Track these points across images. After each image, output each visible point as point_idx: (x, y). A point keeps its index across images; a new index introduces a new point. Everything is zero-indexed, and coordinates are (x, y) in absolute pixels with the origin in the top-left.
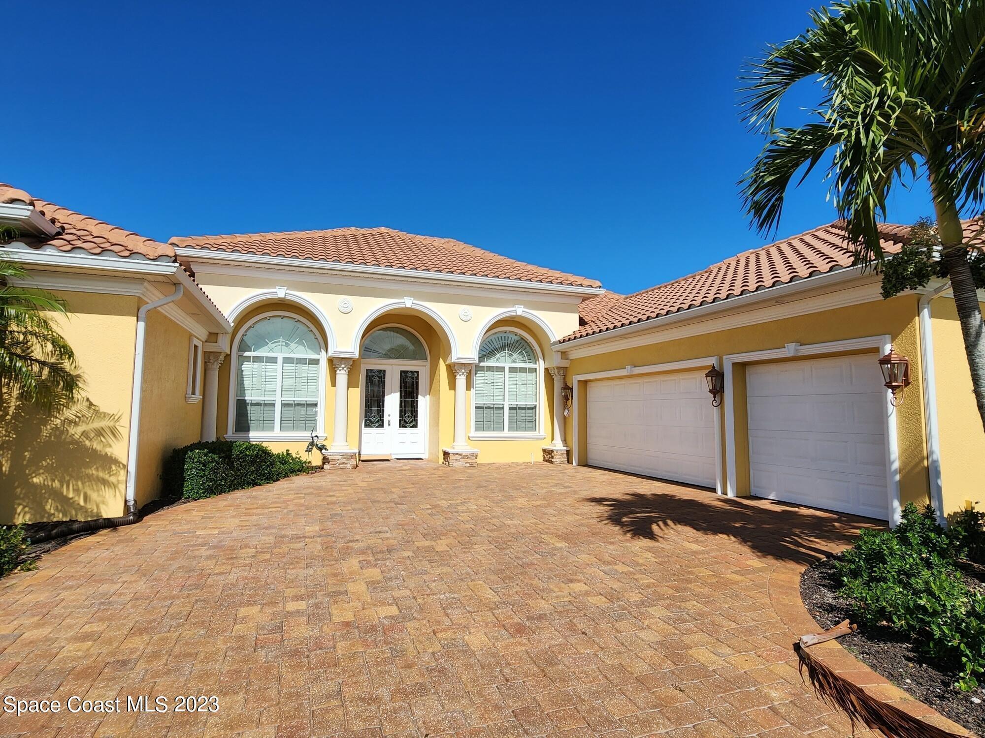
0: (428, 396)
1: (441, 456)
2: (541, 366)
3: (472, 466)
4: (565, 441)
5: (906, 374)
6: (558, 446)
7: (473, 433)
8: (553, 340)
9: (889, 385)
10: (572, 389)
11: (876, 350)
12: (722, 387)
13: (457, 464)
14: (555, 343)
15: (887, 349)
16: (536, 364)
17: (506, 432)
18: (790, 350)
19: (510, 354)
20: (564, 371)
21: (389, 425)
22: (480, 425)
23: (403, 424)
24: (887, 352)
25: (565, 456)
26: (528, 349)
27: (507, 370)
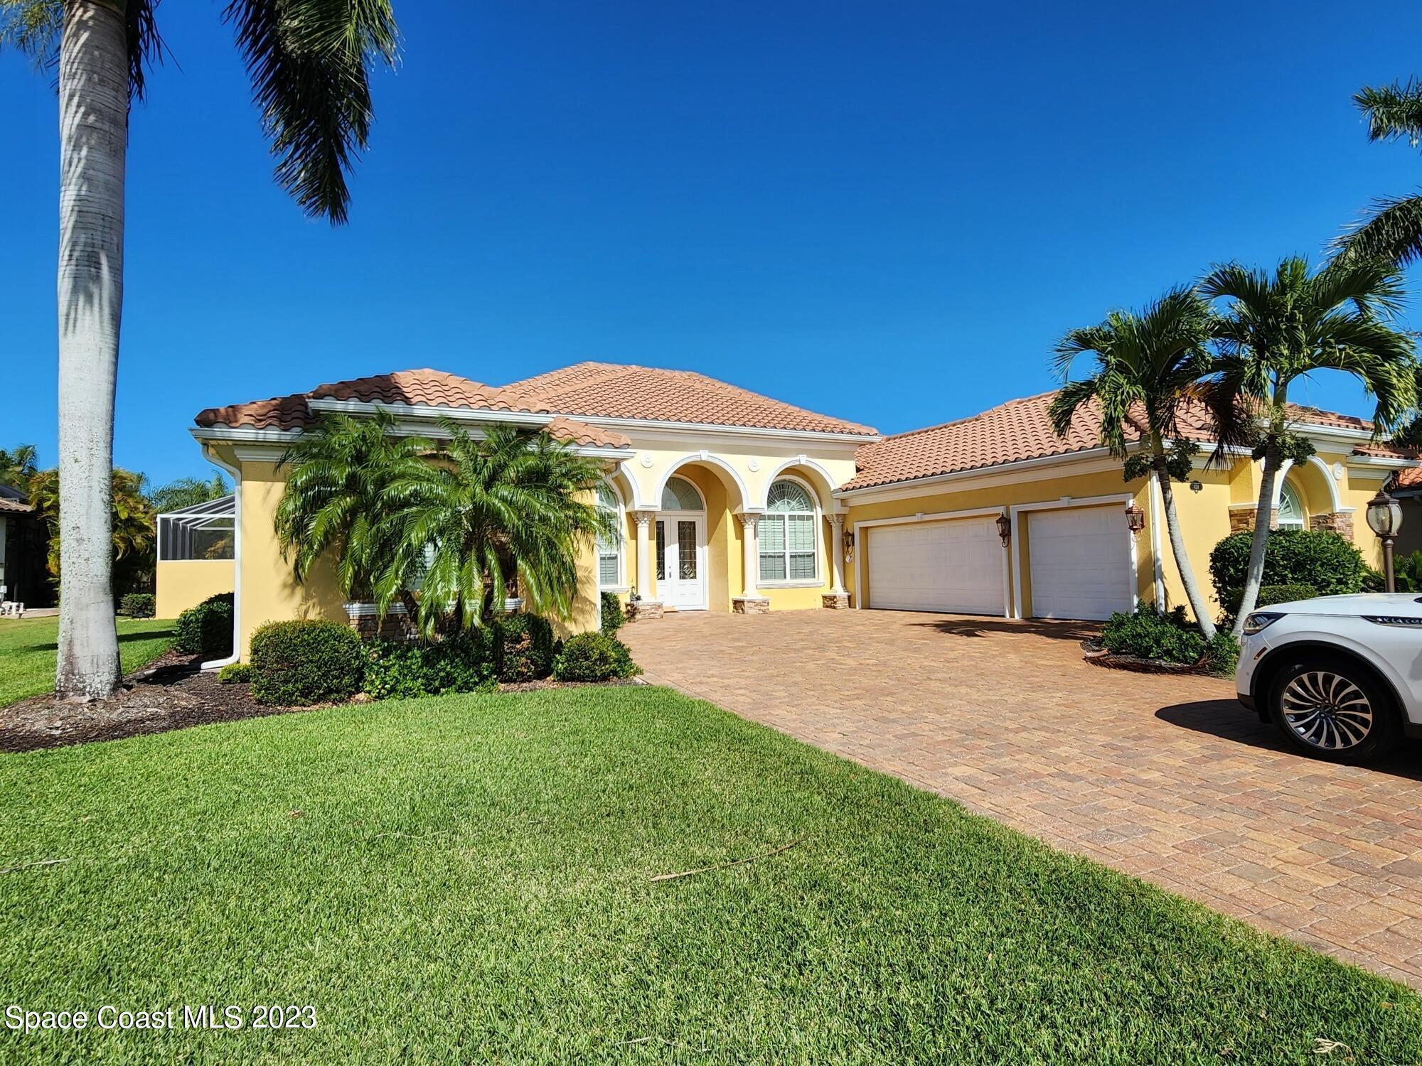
0: (706, 546)
1: (731, 605)
2: (818, 513)
3: (765, 612)
4: (845, 586)
5: (1142, 520)
6: (839, 591)
7: (760, 582)
8: (833, 488)
9: (1131, 528)
10: (853, 535)
11: (1124, 503)
12: (1010, 531)
13: (750, 610)
14: (836, 491)
15: (1131, 503)
16: (812, 511)
17: (789, 580)
18: (1064, 502)
19: (789, 503)
20: (843, 518)
21: (670, 576)
22: (766, 573)
23: (683, 576)
24: (1130, 506)
25: (847, 601)
26: (805, 496)
27: (787, 518)
